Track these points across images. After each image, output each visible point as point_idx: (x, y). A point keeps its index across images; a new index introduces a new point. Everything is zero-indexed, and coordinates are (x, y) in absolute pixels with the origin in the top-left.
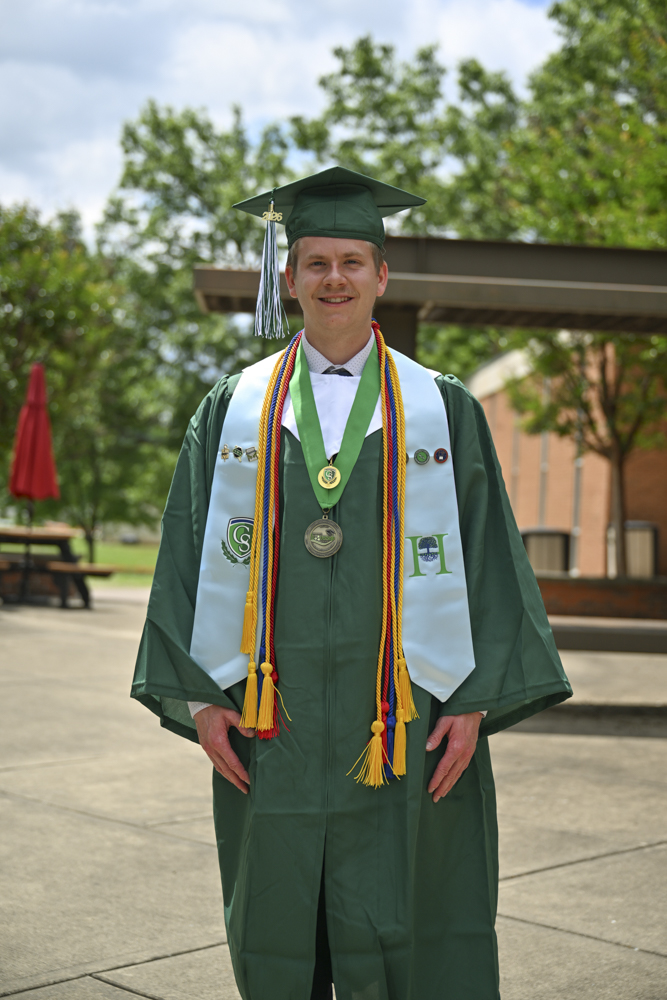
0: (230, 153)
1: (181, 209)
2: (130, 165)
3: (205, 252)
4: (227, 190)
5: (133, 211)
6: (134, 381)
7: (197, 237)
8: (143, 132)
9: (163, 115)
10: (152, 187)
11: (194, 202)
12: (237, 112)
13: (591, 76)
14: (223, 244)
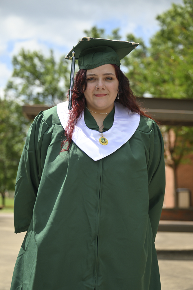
0: (49, 66)
1: (33, 84)
2: (15, 70)
3: (41, 99)
4: (49, 78)
5: (17, 85)
6: (17, 142)
7: (38, 94)
8: (20, 59)
9: (26, 53)
10: (22, 77)
11: (37, 82)
12: (52, 52)
13: (170, 39)
14: (47, 96)
